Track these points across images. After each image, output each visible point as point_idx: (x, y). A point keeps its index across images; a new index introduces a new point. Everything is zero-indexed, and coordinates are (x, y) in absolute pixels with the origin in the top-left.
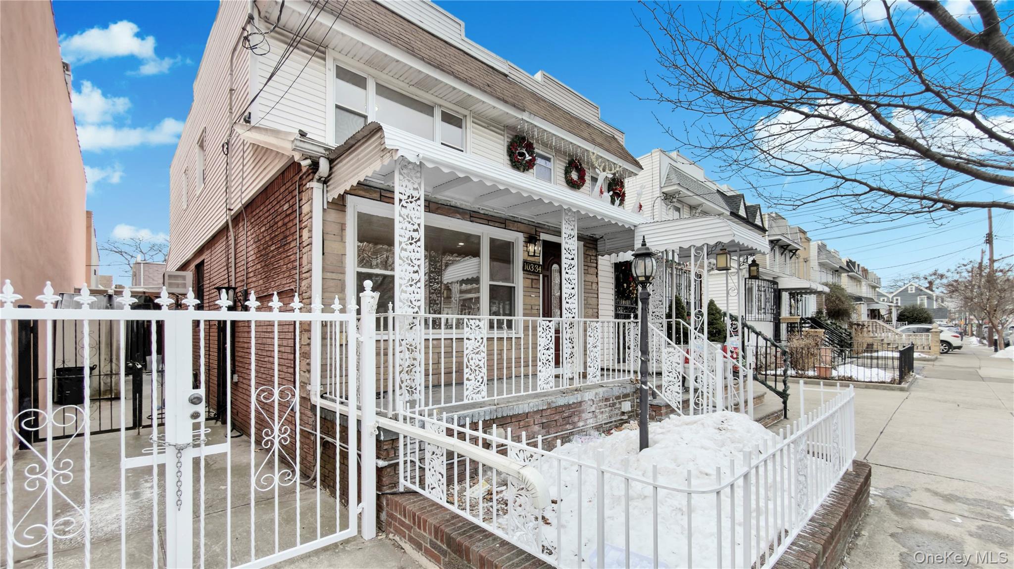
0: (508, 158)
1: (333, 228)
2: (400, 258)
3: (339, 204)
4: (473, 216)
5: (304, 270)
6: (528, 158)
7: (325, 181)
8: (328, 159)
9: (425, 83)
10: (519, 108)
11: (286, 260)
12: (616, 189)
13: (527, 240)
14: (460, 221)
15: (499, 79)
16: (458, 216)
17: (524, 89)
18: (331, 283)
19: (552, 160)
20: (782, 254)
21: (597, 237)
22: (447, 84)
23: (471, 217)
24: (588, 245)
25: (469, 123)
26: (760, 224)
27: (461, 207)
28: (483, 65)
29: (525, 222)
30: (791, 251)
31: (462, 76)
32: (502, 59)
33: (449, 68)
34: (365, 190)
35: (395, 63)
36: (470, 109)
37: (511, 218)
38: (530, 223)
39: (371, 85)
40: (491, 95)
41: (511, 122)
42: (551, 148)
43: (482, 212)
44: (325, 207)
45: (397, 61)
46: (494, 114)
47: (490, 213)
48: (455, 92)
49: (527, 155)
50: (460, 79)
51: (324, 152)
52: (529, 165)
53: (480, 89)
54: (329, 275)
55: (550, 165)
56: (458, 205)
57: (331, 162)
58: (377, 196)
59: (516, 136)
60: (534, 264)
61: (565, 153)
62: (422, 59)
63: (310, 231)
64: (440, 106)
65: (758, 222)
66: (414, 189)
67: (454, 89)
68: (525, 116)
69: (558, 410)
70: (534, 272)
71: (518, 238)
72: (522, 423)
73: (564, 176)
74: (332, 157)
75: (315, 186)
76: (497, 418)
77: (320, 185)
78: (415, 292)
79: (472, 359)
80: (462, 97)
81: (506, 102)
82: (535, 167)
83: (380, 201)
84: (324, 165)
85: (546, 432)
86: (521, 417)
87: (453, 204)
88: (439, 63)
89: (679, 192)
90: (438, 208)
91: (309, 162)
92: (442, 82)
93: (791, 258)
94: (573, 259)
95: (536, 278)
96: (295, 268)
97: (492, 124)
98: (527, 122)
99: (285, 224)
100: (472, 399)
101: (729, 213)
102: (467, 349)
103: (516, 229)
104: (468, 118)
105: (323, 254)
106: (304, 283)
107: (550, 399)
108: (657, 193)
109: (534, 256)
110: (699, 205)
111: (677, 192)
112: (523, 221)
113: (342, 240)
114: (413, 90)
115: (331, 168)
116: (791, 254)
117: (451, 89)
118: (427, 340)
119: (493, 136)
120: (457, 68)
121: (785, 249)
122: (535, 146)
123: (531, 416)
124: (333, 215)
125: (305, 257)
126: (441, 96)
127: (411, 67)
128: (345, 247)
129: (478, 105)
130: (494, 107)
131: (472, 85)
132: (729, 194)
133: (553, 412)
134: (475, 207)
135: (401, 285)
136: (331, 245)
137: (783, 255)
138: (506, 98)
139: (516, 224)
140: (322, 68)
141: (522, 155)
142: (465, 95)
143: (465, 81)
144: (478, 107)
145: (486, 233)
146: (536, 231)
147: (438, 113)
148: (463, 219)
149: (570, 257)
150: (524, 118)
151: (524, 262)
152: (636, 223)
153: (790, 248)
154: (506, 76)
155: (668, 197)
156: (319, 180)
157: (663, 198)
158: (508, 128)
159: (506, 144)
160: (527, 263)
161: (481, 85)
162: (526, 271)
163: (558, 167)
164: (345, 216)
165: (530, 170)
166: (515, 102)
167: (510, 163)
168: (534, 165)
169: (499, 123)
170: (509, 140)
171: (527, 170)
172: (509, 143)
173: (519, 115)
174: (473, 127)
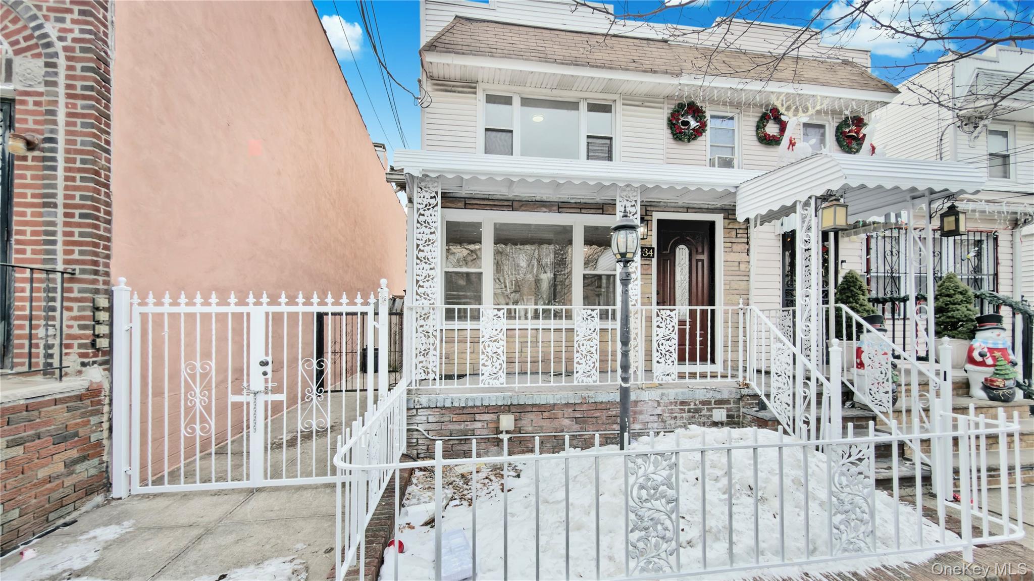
0: (669, 131)
6: (693, 124)
9: (564, 83)
10: (674, 74)
15: (653, 48)
17: (690, 48)
19: (736, 119)
22: (584, 77)
23: (560, 208)
25: (618, 108)
27: (547, 200)
28: (635, 41)
31: (599, 63)
32: (663, 25)
33: (586, 60)
36: (619, 92)
39: (516, 100)
40: (636, 70)
41: (668, 91)
45: (532, 73)
46: (644, 89)
48: (595, 81)
49: (693, 122)
50: (598, 67)
52: (699, 132)
53: (622, 69)
55: (734, 124)
59: (680, 104)
61: (755, 105)
62: (555, 62)
64: (586, 99)
67: (594, 78)
68: (685, 80)
73: (755, 133)
80: (604, 84)
81: (655, 72)
82: (707, 132)
88: (573, 59)
92: (578, 76)
97: (646, 101)
98: (687, 85)
104: (618, 102)
114: (555, 92)
117: (590, 80)
119: (648, 112)
122: (706, 109)
126: (585, 89)
127: (546, 74)
129: (624, 86)
130: (642, 82)
131: (612, 68)
138: (655, 68)
140: (474, 102)
141: (686, 123)
142: (606, 81)
143: (603, 67)
144: (625, 88)
145: (580, 222)
147: (583, 107)
150: (682, 82)
152: (738, 182)
154: (666, 41)
155: (970, 121)
157: (959, 124)
158: (667, 98)
159: (665, 117)
161: (623, 64)
163: (746, 126)
165: (699, 138)
166: (668, 68)
167: (671, 136)
168: (704, 131)
169: (657, 96)
170: (670, 111)
171: (693, 139)
172: (670, 115)
173: (675, 81)
174: (623, 110)
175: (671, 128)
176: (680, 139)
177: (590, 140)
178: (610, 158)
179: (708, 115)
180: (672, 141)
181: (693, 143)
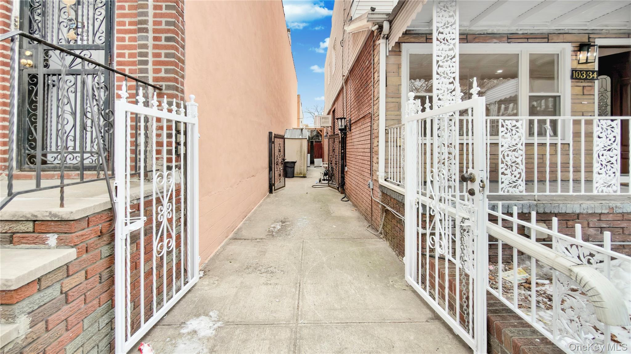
1: (393, 68)
2: (437, 40)
3: (397, 50)
4: (511, 38)
5: (375, 99)
7: (388, 36)
8: (388, 21)
11: (367, 96)
13: (576, 49)
14: (497, 44)
16: (495, 40)
18: (392, 105)
23: (508, 38)
27: (499, 32)
29: (576, 31)
34: (414, 38)
38: (581, 31)
43: (521, 32)
44: (388, 55)
47: (531, 31)
51: (386, 17)
54: (390, 100)
56: (495, 31)
57: (391, 23)
58: (424, 39)
60: (587, 71)
63: (379, 72)
70: (586, 79)
71: (564, 49)
74: (391, 19)
75: (381, 42)
77: (384, 41)
83: (426, 42)
84: (386, 27)
87: (490, 31)
90: (475, 39)
95: (590, 84)
96: (371, 99)
99: (367, 74)
100: (508, 192)
103: (562, 41)
105: (386, 86)
106: (376, 107)
107: (612, 204)
109: (587, 62)
112: (572, 31)
113: (399, 75)
115: (390, 28)
124: (393, 59)
125: (376, 90)
128: (400, 80)
134: (514, 28)
135: (438, 62)
136: (392, 80)
139: (563, 35)
145: (526, 51)
146: (589, 38)
148: (500, 42)
151: (573, 71)
156: (383, 38)
160: (576, 71)
162: (576, 79)
164: (401, 58)
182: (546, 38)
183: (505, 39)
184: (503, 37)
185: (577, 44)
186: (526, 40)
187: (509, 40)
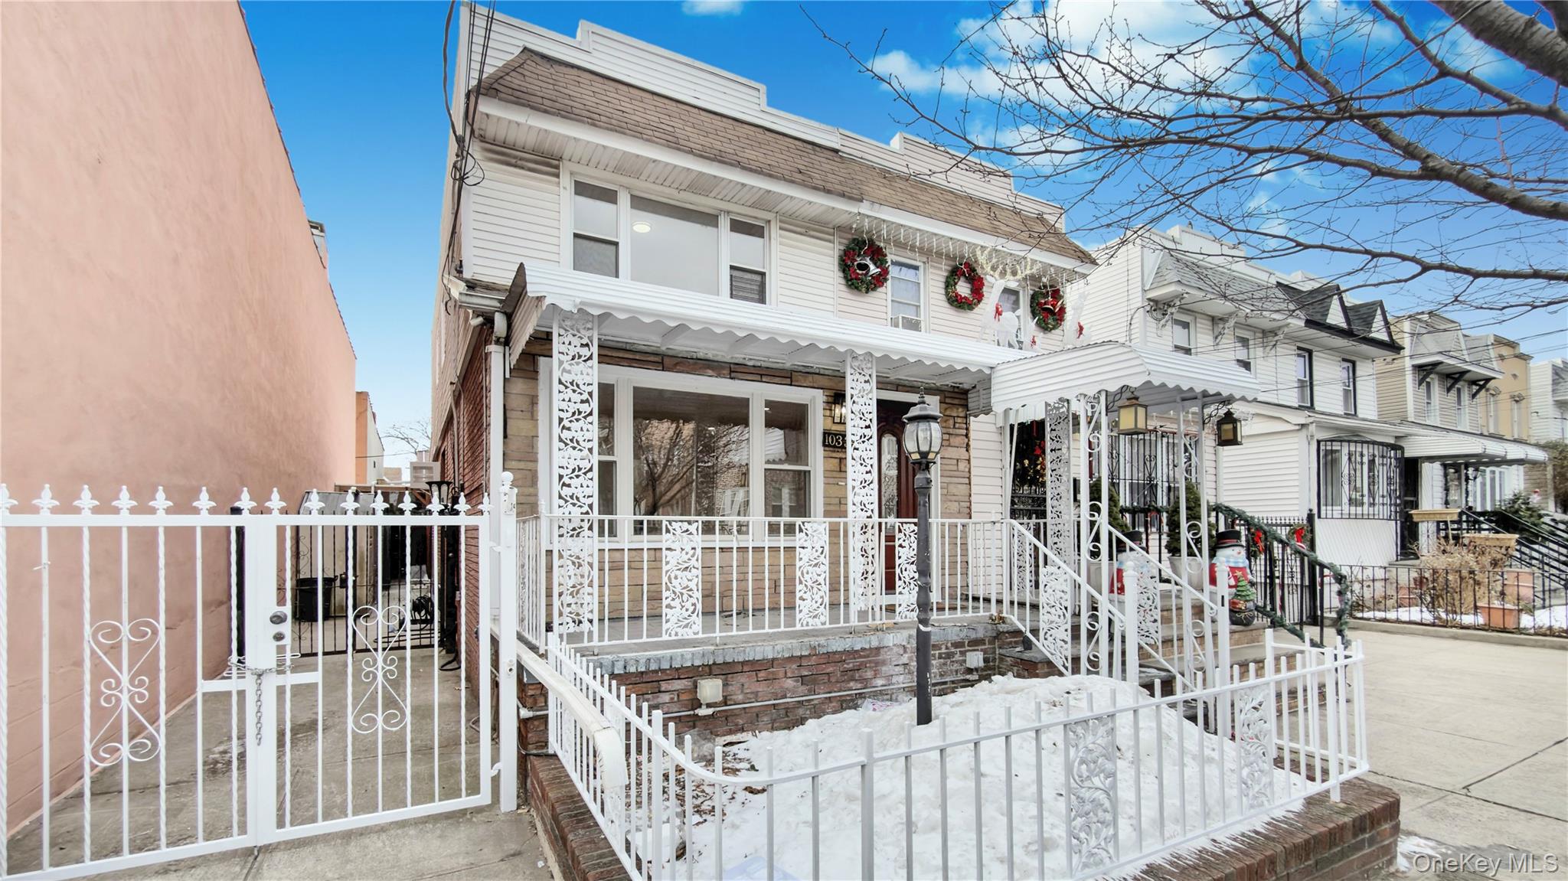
0: (841, 275)
1: (515, 402)
4: (735, 370)
6: (873, 269)
7: (507, 342)
8: (505, 313)
10: (850, 198)
12: (1045, 303)
13: (830, 400)
14: (714, 379)
15: (820, 158)
16: (710, 372)
17: (868, 167)
18: (520, 474)
19: (921, 269)
20: (1449, 390)
21: (966, 386)
22: (731, 181)
23: (732, 372)
24: (948, 400)
25: (774, 231)
26: (1384, 337)
27: (716, 359)
28: (797, 143)
29: (827, 372)
30: (1474, 382)
31: (754, 165)
32: (829, 128)
33: (735, 157)
35: (652, 165)
36: (775, 210)
37: (801, 369)
38: (837, 374)
39: (624, 199)
40: (803, 185)
41: (842, 220)
42: (913, 248)
43: (751, 363)
44: (508, 376)
45: (655, 161)
46: (812, 212)
47: (764, 364)
48: (746, 189)
49: (872, 267)
50: (751, 170)
51: (498, 305)
52: (879, 281)
53: (785, 180)
55: (917, 276)
56: (710, 356)
57: (510, 318)
59: (854, 240)
60: (844, 436)
61: (939, 254)
62: (692, 152)
64: (728, 212)
65: (1379, 333)
66: (582, 345)
67: (743, 185)
68: (865, 208)
69: (831, 657)
70: (842, 447)
71: (814, 397)
72: (762, 675)
73: (943, 292)
74: (509, 311)
75: (495, 351)
76: (714, 664)
77: (500, 348)
78: (585, 485)
79: (676, 578)
80: (758, 195)
81: (829, 192)
82: (889, 283)
84: (500, 322)
85: (809, 690)
86: (761, 665)
87: (701, 355)
88: (717, 153)
89: (1181, 297)
90: (676, 364)
91: (480, 320)
92: (723, 179)
93: (1474, 396)
94: (868, 427)
97: (812, 227)
98: (868, 216)
100: (676, 634)
101: (1302, 323)
102: (667, 563)
103: (812, 385)
104: (773, 224)
105: (505, 436)
107: (814, 641)
108: (1138, 300)
110: (1231, 314)
111: (1177, 297)
112: (822, 372)
113: (534, 415)
114: (684, 195)
115: (509, 326)
116: (1475, 388)
117: (739, 186)
118: (601, 551)
119: (815, 245)
120: (750, 154)
121: (1457, 381)
122: (887, 251)
123: (779, 664)
124: (519, 386)
126: (727, 198)
127: (675, 166)
128: (536, 427)
129: (784, 203)
130: (810, 203)
131: (770, 176)
132: (1307, 287)
133: (822, 661)
134: (738, 356)
136: (517, 425)
137: (1454, 392)
138: (829, 186)
139: (810, 377)
140: (555, 188)
141: (864, 267)
142: (761, 192)
143: (758, 172)
144: (786, 206)
145: (759, 394)
147: (724, 223)
148: (719, 376)
149: (863, 424)
150: (861, 211)
151: (825, 434)
152: (993, 362)
153: (1467, 376)
154: (836, 151)
155: (1159, 307)
156: (498, 342)
157: (1148, 308)
158: (840, 229)
159: (837, 254)
160: (830, 434)
161: (785, 172)
162: (829, 446)
163: (932, 279)
164: (537, 385)
165: (880, 289)
166: (845, 189)
167: (843, 281)
168: (886, 280)
169: (825, 224)
170: (842, 248)
171: (873, 290)
172: (842, 253)
173: (853, 208)
174: (780, 236)
175: (844, 271)
176: (857, 288)
177: (736, 273)
178: (762, 300)
179: (889, 258)
180: (844, 288)
181: (872, 294)
182: (788, 377)
183: (726, 372)
184: (723, 368)
185: (831, 393)
186: (759, 378)
187: (733, 375)
